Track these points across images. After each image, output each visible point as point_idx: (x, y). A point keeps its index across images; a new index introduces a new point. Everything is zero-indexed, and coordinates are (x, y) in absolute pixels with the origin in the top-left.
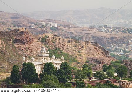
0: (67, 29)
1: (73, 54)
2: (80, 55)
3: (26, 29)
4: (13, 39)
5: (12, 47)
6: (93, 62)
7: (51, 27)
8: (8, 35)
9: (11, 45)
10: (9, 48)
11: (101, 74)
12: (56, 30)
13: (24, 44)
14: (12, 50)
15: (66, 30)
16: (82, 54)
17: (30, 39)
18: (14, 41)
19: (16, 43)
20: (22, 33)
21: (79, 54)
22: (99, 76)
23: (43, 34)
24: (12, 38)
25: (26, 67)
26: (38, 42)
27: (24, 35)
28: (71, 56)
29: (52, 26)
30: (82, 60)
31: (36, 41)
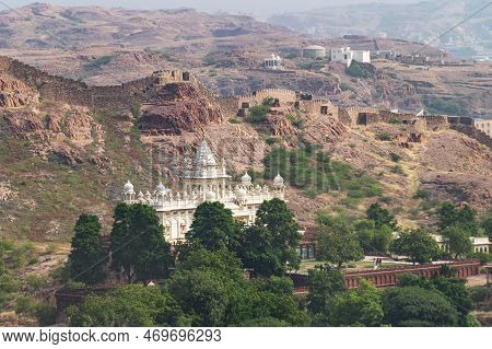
0: (411, 72)
1: (369, 166)
2: (396, 170)
3: (186, 76)
4: (135, 114)
5: (132, 144)
6: (441, 194)
7: (349, 65)
8: (120, 99)
9: (128, 138)
10: (117, 150)
11: (419, 240)
12: (365, 77)
13: (178, 133)
14: (131, 154)
15: (405, 75)
16: (405, 166)
17: (200, 111)
18: (140, 120)
19: (145, 128)
20: (172, 90)
21: (394, 164)
22: (411, 249)
23: (254, 93)
24: (132, 110)
25: (127, 219)
26: (233, 121)
27: (179, 97)
28: (360, 174)
29: (353, 61)
30: (401, 189)
31: (226, 119)
